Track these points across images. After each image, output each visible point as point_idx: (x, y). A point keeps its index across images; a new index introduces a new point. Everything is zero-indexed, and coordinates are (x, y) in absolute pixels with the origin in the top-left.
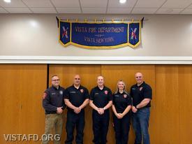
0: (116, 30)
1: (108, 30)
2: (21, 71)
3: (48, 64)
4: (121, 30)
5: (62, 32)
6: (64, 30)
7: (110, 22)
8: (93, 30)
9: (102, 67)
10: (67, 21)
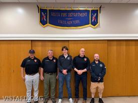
0: (81, 15)
1: (76, 15)
2: (12, 45)
3: (32, 40)
4: (85, 14)
5: (41, 17)
6: (43, 15)
7: (77, 9)
8: (65, 15)
9: (70, 42)
10: (45, 8)
